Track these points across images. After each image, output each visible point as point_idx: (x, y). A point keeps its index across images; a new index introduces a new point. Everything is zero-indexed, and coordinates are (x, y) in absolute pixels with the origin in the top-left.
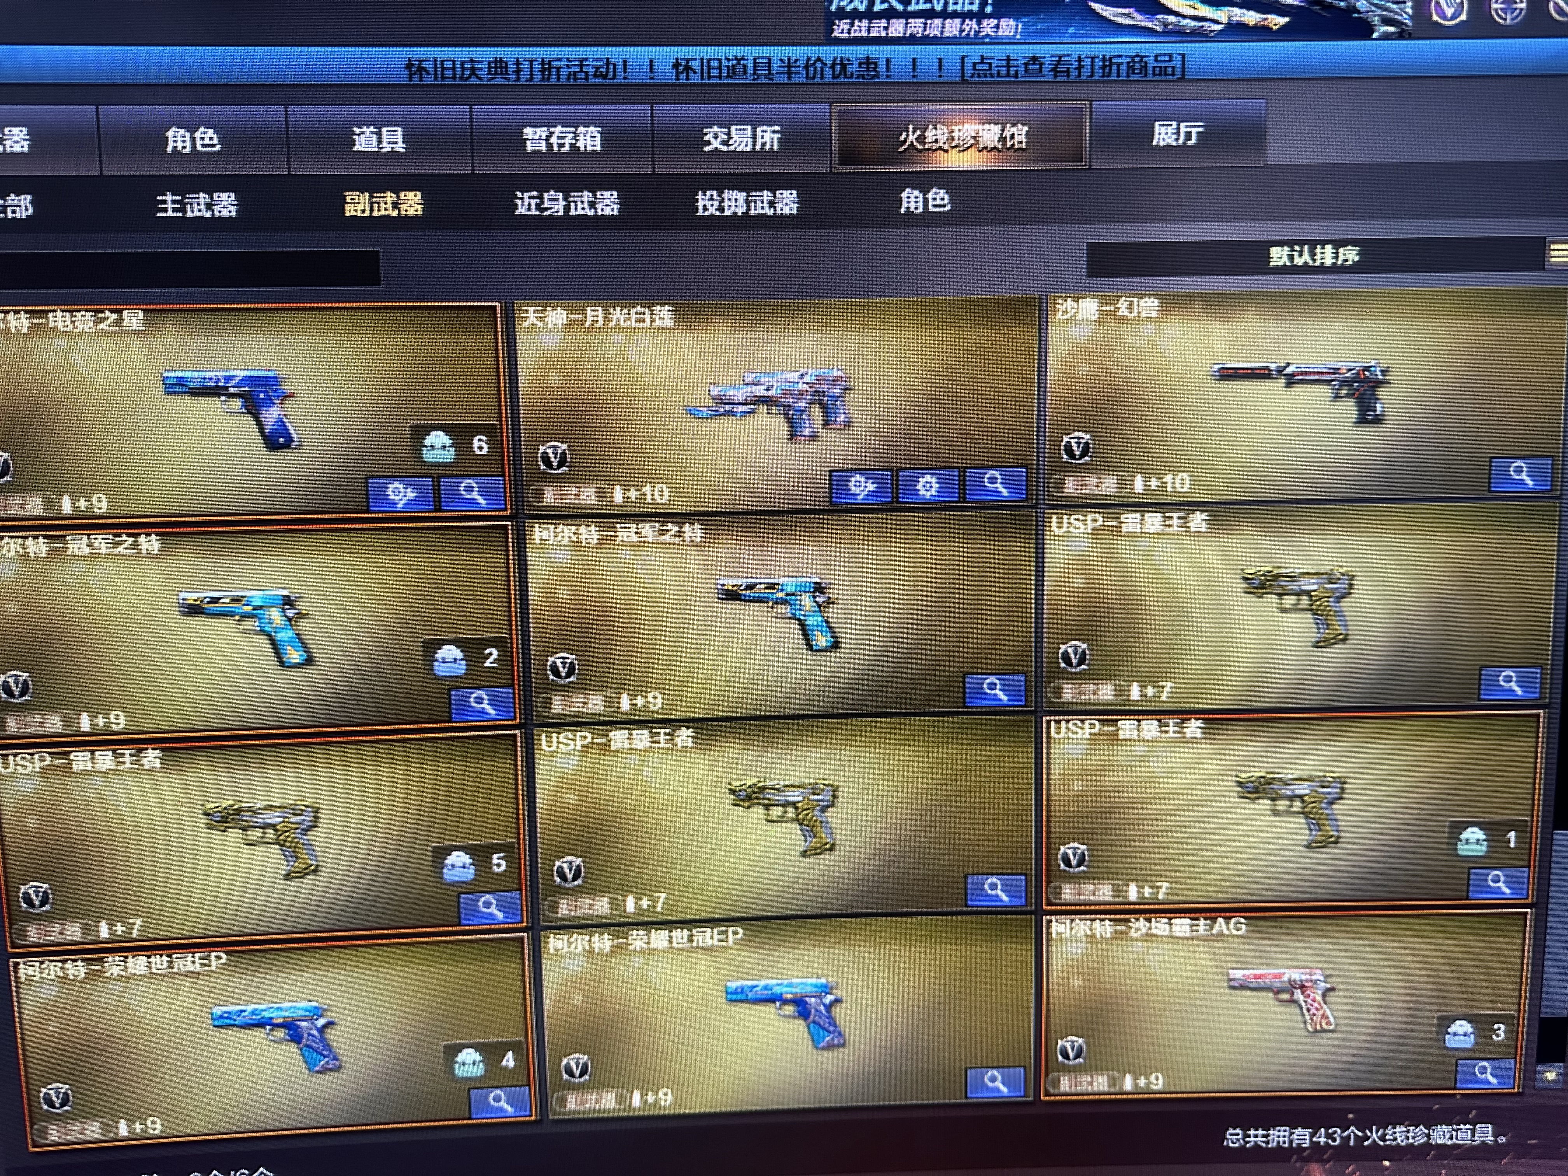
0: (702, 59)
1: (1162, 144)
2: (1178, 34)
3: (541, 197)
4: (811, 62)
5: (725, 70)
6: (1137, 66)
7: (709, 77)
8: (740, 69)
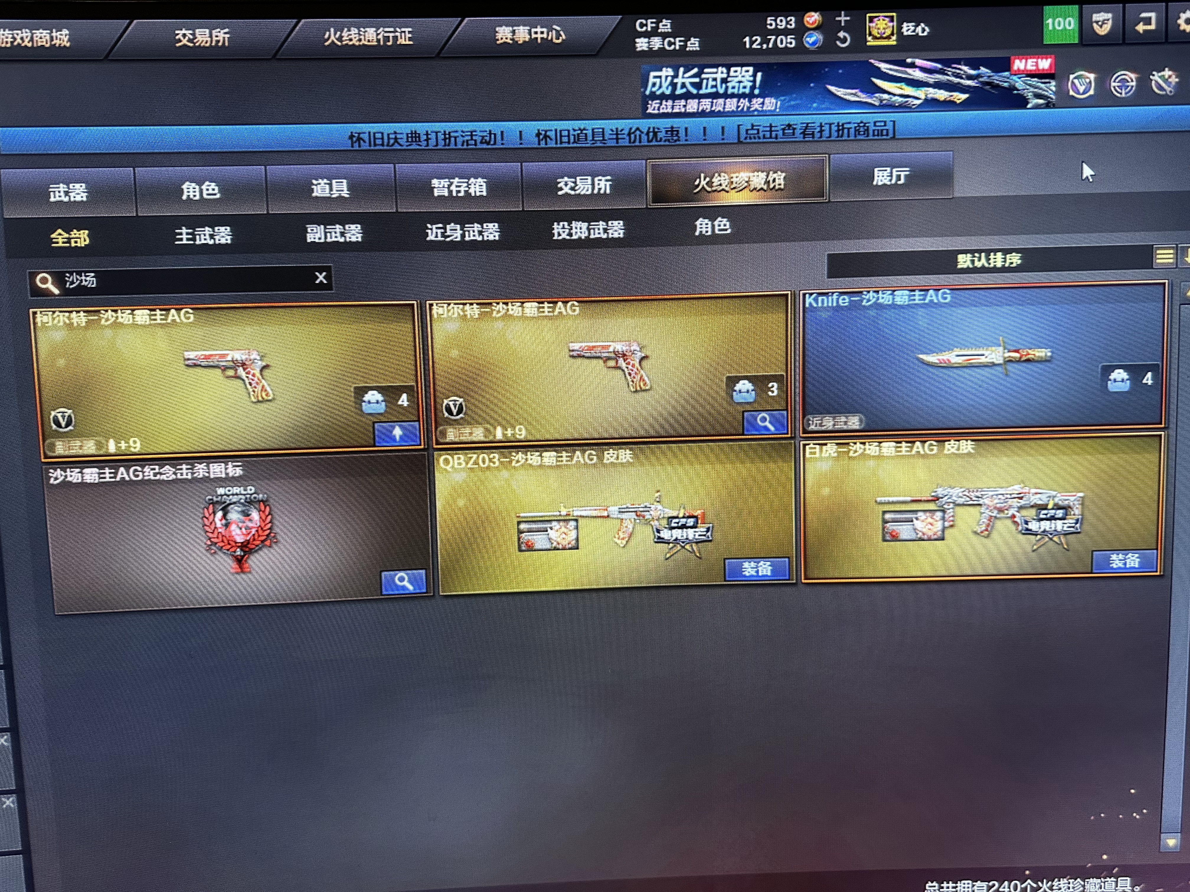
0: (556, 130)
1: (880, 183)
2: (891, 106)
3: (445, 228)
4: (633, 131)
5: (572, 138)
6: (862, 129)
7: (561, 143)
8: (582, 137)
